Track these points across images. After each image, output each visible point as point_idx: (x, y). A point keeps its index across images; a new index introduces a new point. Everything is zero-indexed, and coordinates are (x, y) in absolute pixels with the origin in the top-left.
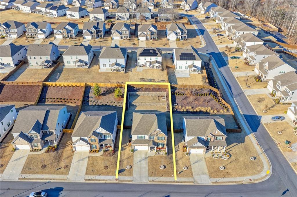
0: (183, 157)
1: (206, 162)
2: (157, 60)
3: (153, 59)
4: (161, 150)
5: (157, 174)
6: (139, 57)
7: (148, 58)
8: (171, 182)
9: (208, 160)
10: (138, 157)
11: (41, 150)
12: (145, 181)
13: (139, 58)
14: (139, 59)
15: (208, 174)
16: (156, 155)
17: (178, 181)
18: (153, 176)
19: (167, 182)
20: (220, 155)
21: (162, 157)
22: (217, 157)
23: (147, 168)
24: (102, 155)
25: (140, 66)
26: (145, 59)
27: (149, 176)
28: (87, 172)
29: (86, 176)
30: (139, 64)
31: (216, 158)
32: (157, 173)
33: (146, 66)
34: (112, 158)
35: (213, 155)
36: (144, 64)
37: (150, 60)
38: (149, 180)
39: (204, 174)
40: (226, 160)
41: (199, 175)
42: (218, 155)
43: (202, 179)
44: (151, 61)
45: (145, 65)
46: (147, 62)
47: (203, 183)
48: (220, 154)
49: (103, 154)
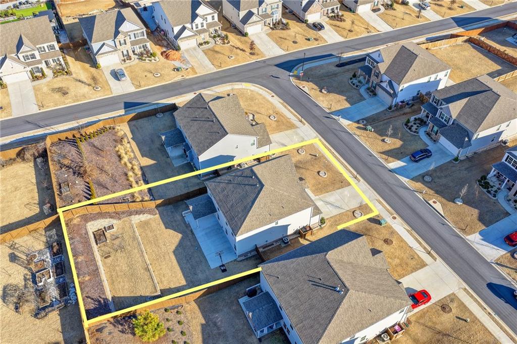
29: (428, 263)
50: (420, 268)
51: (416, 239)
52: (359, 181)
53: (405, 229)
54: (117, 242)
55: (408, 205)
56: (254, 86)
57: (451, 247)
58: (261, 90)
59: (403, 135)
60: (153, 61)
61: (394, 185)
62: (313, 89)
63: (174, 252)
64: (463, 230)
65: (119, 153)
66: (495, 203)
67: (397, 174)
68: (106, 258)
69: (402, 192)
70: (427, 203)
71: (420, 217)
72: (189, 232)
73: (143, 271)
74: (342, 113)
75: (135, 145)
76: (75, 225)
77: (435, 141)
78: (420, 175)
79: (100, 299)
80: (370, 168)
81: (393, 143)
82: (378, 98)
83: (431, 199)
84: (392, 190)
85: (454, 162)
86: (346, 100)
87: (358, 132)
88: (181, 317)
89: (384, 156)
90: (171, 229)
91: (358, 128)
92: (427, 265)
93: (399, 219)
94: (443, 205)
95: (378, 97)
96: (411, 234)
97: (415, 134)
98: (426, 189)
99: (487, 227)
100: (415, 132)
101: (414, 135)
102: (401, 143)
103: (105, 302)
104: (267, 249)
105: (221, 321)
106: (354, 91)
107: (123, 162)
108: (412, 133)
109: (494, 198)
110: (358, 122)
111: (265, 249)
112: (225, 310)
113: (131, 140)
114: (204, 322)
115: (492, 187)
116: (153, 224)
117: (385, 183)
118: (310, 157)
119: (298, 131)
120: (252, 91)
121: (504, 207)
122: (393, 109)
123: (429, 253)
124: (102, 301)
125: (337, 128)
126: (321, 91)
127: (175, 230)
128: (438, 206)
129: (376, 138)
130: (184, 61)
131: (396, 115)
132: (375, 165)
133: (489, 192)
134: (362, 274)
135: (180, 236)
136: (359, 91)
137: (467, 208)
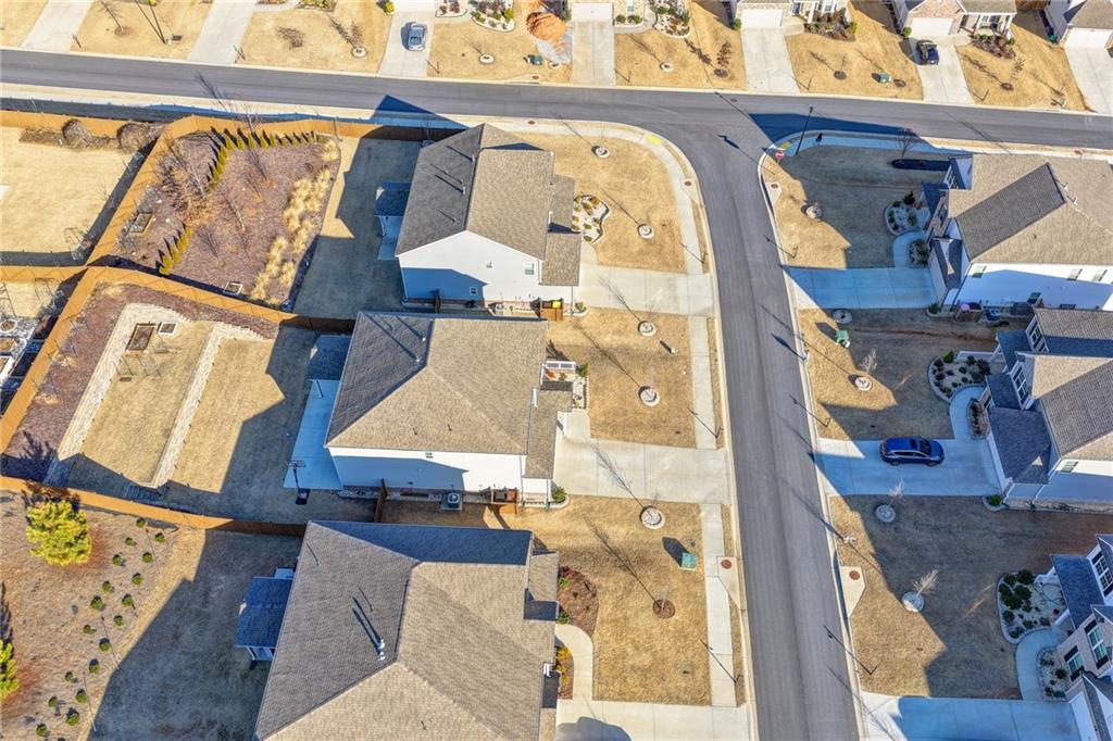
1: (616, 265)
5: (682, 420)
8: (717, 380)
9: (611, 258)
12: (721, 462)
15: (669, 275)
18: (691, 432)
19: (715, 392)
24: (590, 632)
27: (696, 448)
29: (716, 700)
38: (715, 447)
39: (671, 286)
41: (676, 297)
43: (691, 293)
47: (710, 295)
49: (579, 625)
50: (685, 702)
51: (736, 636)
52: (719, 444)
53: (730, 599)
54: (159, 359)
55: (785, 550)
56: (666, 146)
57: (801, 692)
58: (674, 162)
59: (910, 386)
60: (499, 27)
61: (793, 491)
62: (792, 197)
63: (245, 423)
64: (867, 672)
65: (294, 194)
66: (1002, 650)
67: (823, 470)
68: (122, 380)
69: (798, 516)
70: (837, 568)
71: (790, 593)
72: (300, 398)
73: (157, 432)
74: (812, 280)
75: (342, 189)
76: (106, 296)
77: (978, 432)
78: (875, 496)
79: (44, 448)
80: (769, 429)
81: (873, 394)
82: (927, 275)
83: (849, 563)
84: (777, 500)
85: (986, 504)
86: (846, 251)
87: (814, 336)
88: (158, 549)
89: (826, 414)
90: (274, 378)
91: (821, 326)
92: (709, 703)
93: (734, 573)
94: (869, 592)
95: (929, 272)
96: (734, 620)
97: (943, 396)
98: (859, 536)
99: (933, 694)
100: (943, 391)
101: (938, 397)
102: (892, 401)
103: (48, 457)
104: (409, 498)
105: (221, 591)
106: (883, 238)
107: (287, 214)
108: (936, 389)
109: (1009, 638)
110: (830, 313)
111: (404, 498)
112: (243, 575)
113: (340, 176)
114: (191, 577)
115: (1028, 609)
116: (253, 354)
117: (775, 478)
118: (658, 346)
119: (681, 280)
120: (652, 156)
121: (1019, 671)
122: (942, 314)
123: (738, 680)
124: (45, 454)
125: (773, 309)
126: (804, 210)
127: (279, 383)
128: (853, 590)
129: (841, 367)
130: (564, 46)
131: (942, 331)
132: (788, 426)
133: (1009, 617)
134: (465, 643)
135: (280, 396)
136: (893, 241)
137: (922, 627)
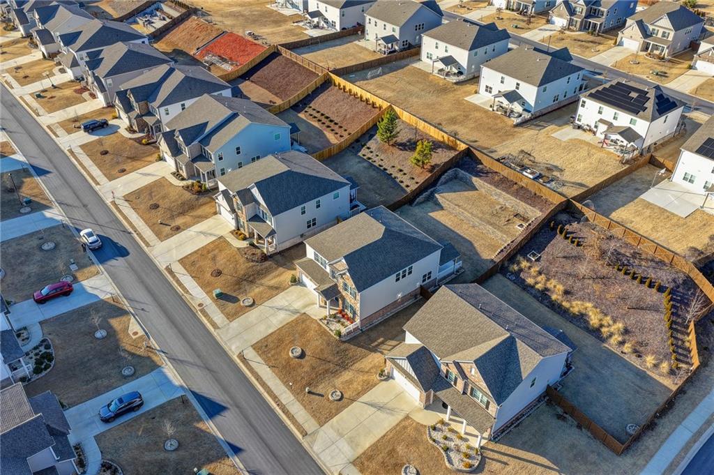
0: (367, 372)
1: (397, 425)
2: (632, 126)
3: (624, 119)
4: (342, 320)
5: (270, 355)
6: (585, 99)
7: (609, 112)
8: (268, 393)
9: (405, 428)
10: (288, 298)
11: (183, 179)
12: (233, 348)
13: (584, 102)
14: (583, 106)
15: (360, 451)
16: (319, 322)
17: (284, 403)
18: (260, 352)
19: (264, 384)
20: (452, 444)
21: (324, 333)
22: (434, 441)
23: (270, 331)
24: (239, 249)
25: (579, 127)
26: (600, 112)
27: (252, 346)
28: (186, 257)
29: (177, 263)
30: (579, 120)
31: (431, 442)
32: (273, 352)
33: (594, 133)
34: (246, 264)
35: (434, 429)
36: (593, 127)
37: (610, 119)
38: (242, 353)
39: (352, 442)
40: (446, 468)
41: (341, 435)
42: (446, 438)
43: (334, 447)
44: (616, 123)
45: (595, 130)
46: (602, 121)
47: (320, 456)
48: (458, 442)
49: (245, 248)
52: (239, 355)
70: (147, 334)
78: (138, 378)
83: (141, 337)
93: (195, 304)
94: (126, 329)
128: (134, 328)
